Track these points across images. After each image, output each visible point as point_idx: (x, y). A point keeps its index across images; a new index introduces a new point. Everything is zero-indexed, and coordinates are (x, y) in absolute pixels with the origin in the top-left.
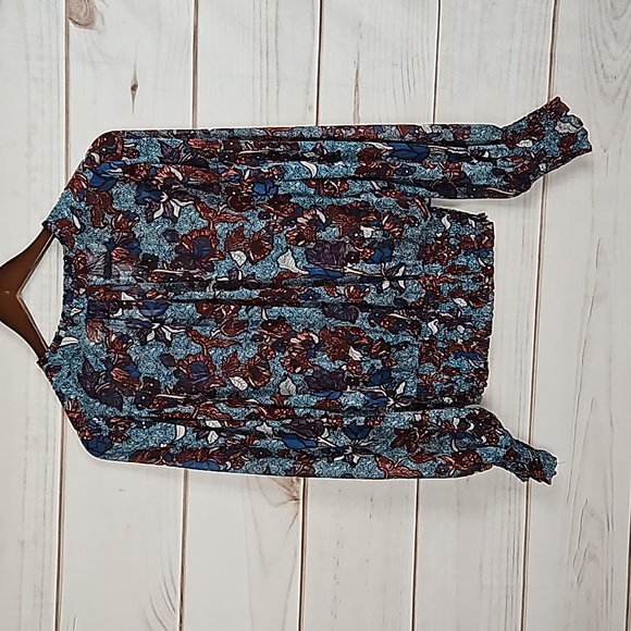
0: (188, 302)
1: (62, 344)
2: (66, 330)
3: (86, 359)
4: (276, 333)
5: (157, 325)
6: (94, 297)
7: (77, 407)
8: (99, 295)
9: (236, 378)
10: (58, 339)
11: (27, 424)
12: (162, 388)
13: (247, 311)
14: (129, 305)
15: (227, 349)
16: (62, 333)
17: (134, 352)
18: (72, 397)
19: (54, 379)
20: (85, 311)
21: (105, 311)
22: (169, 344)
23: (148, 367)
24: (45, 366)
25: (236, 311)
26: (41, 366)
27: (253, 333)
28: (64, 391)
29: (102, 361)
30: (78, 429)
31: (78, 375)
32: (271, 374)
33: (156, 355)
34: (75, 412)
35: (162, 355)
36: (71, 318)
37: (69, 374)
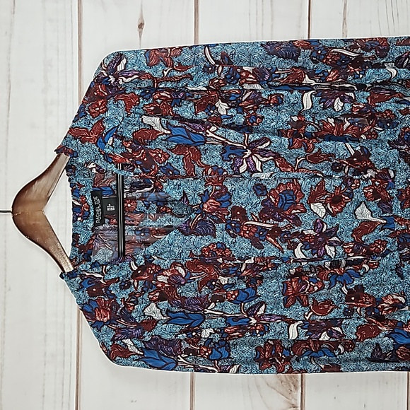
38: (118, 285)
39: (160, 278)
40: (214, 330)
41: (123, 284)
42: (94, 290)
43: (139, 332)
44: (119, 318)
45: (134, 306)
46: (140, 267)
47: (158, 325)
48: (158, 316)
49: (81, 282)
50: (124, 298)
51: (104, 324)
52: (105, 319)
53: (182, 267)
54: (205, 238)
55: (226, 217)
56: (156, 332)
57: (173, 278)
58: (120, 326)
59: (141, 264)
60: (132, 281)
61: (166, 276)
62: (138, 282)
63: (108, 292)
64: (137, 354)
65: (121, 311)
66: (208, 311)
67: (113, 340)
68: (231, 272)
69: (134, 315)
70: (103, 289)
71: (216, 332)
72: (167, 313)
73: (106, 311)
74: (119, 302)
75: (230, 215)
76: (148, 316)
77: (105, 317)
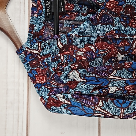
38: (50, 58)
39: (79, 53)
40: (118, 88)
41: (53, 57)
42: (34, 63)
43: (66, 89)
44: (52, 80)
45: (61, 73)
46: (64, 46)
47: (79, 85)
48: (78, 79)
49: (25, 58)
50: (54, 67)
51: (42, 85)
52: (43, 81)
53: (93, 46)
54: (108, 26)
55: (121, 12)
56: (77, 89)
57: (87, 52)
58: (53, 86)
59: (65, 43)
60: (59, 55)
61: (83, 51)
62: (63, 56)
63: (43, 63)
64: (66, 103)
65: (53, 76)
66: (111, 77)
67: (49, 95)
68: (126, 49)
69: (62, 78)
70: (40, 62)
71: (119, 89)
72: (84, 77)
73: (42, 76)
74: (51, 70)
75: (124, 11)
76: (71, 79)
77: (42, 80)
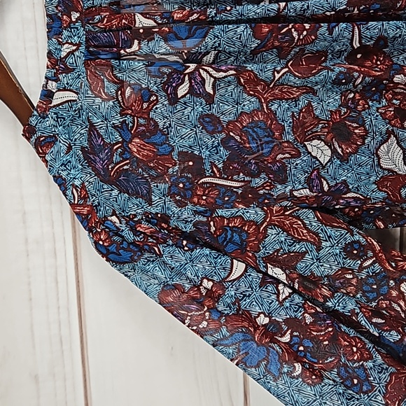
0: (238, 22)
1: (55, 102)
2: (57, 80)
3: (92, 125)
4: (371, 68)
5: (192, 66)
6: (94, 25)
7: (85, 198)
8: (101, 21)
9: (315, 142)
10: (47, 95)
11: (24, 222)
12: (207, 167)
13: (331, 31)
14: (148, 34)
15: (296, 100)
16: (52, 86)
17: (161, 113)
18: (77, 183)
19: (48, 158)
20: (83, 48)
21: (111, 45)
22: (210, 99)
23: (184, 137)
24: (33, 139)
25: (313, 31)
26: (28, 139)
27: (337, 69)
28: (64, 174)
29: (115, 127)
30: (90, 230)
31: (83, 149)
32: (366, 132)
33: (193, 117)
34: (84, 205)
35: (202, 117)
36: (62, 60)
37: (70, 148)
